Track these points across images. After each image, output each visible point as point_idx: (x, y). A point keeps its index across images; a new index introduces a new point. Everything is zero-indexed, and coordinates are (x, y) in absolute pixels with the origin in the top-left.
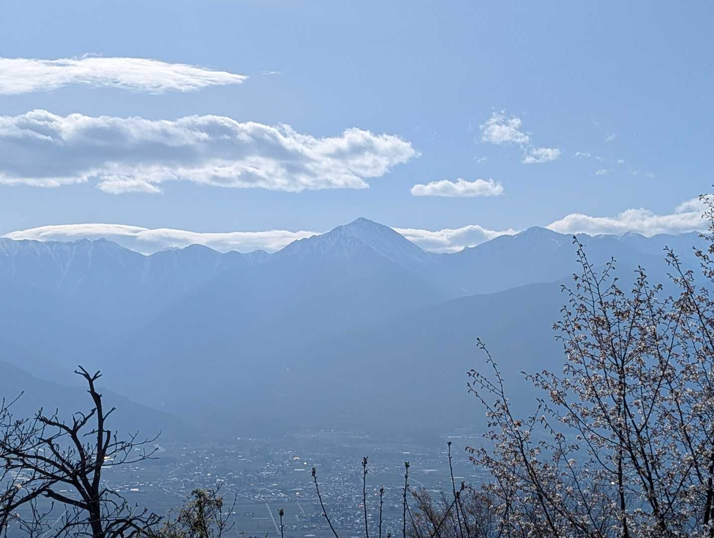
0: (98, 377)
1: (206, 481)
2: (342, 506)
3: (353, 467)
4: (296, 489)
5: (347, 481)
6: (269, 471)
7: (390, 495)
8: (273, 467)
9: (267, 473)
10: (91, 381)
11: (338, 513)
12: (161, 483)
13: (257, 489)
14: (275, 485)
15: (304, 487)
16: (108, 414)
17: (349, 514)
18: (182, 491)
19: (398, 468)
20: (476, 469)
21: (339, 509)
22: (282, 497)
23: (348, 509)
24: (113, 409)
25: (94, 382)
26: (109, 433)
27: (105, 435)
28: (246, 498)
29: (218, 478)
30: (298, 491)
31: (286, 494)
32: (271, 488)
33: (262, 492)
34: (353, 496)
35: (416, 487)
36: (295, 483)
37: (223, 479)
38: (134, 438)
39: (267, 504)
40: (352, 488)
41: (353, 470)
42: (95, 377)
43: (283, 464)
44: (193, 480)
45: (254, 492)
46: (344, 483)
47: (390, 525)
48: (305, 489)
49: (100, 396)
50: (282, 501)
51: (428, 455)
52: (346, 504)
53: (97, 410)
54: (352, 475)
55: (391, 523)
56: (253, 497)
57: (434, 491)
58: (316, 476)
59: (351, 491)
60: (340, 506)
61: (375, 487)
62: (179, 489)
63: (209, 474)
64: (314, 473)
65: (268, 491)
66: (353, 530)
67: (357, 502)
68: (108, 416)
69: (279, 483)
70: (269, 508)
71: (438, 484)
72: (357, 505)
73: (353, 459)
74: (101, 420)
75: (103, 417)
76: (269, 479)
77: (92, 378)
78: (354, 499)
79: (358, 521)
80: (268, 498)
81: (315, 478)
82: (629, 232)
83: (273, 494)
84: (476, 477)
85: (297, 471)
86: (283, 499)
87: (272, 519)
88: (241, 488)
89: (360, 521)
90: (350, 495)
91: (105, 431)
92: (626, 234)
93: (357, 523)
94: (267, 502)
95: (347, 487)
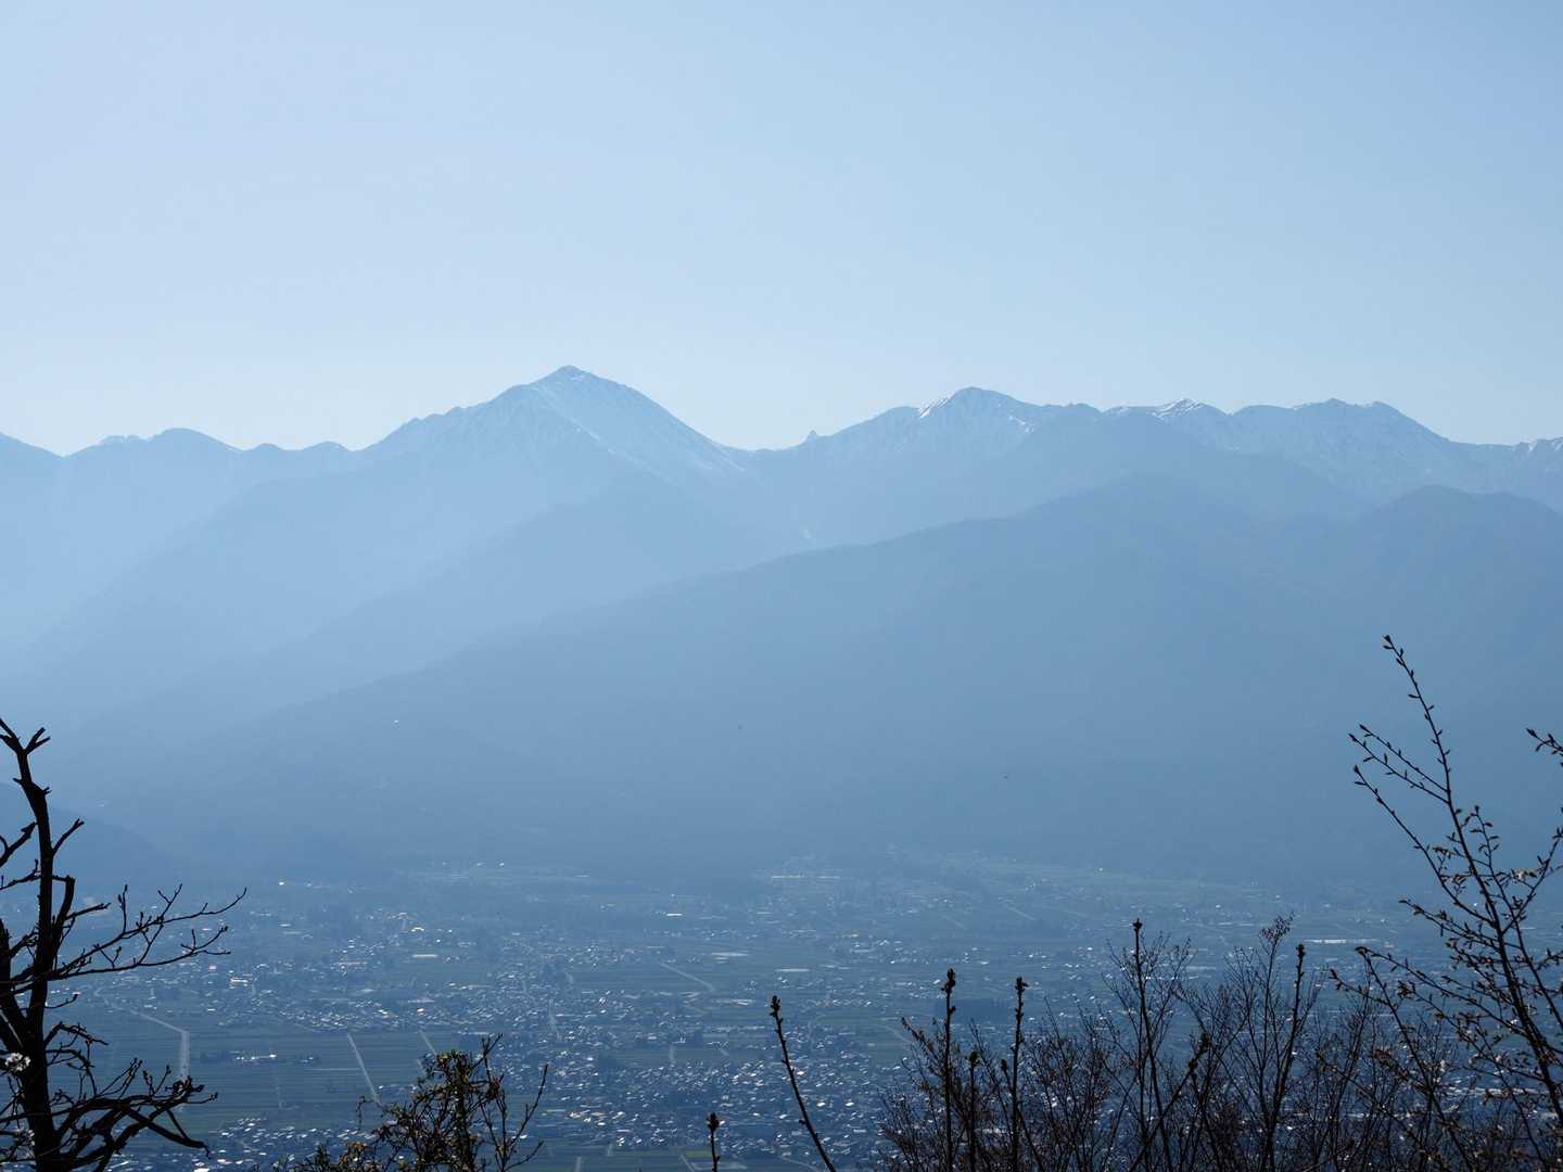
0: (41, 743)
1: (205, 983)
2: (525, 1039)
3: (550, 948)
4: (418, 1001)
5: (537, 981)
6: (353, 958)
7: (636, 1014)
8: (362, 949)
9: (350, 964)
10: (22, 755)
11: (516, 1055)
12: (99, 989)
13: (326, 1002)
14: (367, 990)
15: (437, 996)
16: (65, 836)
17: (542, 1058)
18: (150, 1006)
19: (654, 952)
20: (837, 951)
21: (518, 1048)
22: (387, 1020)
23: (538, 1046)
24: (77, 825)
25: (31, 758)
26: (70, 882)
27: (58, 889)
28: (300, 1022)
29: (236, 975)
30: (421, 1006)
31: (396, 1013)
32: (359, 999)
33: (338, 1008)
34: (551, 1016)
35: (696, 994)
36: (415, 987)
37: (244, 978)
38: (170, 903)
39: (349, 1036)
40: (548, 998)
41: (550, 956)
42: (33, 745)
43: (386, 943)
44: (176, 982)
45: (319, 1007)
46: (529, 983)
47: (638, 1081)
48: (438, 1001)
49: (45, 792)
50: (385, 1029)
51: (725, 918)
52: (534, 1036)
53: (36, 827)
54: (547, 966)
55: (640, 1077)
56: (318, 1019)
57: (741, 1002)
58: (780, 1017)
59: (547, 1003)
60: (521, 1039)
61: (603, 995)
62: (143, 1002)
63: (213, 968)
64: (776, 1006)
65: (352, 1006)
66: (551, 1094)
67: (559, 1030)
68: (64, 842)
69: (379, 986)
70: (353, 1045)
71: (748, 985)
72: (559, 1037)
73: (551, 930)
74: (48, 852)
75: (53, 846)
76: (353, 979)
77: (24, 746)
78: (553, 1022)
79: (563, 1073)
80: (353, 1021)
81: (779, 1022)
82: (1185, 401)
83: (364, 1012)
84: (836, 969)
85: (418, 959)
86: (387, 1023)
87: (361, 1071)
88: (289, 998)
89: (568, 1072)
90: (544, 1013)
91: (57, 878)
92: (1178, 405)
93: (559, 1078)
94: (347, 1030)
95: (537, 994)
